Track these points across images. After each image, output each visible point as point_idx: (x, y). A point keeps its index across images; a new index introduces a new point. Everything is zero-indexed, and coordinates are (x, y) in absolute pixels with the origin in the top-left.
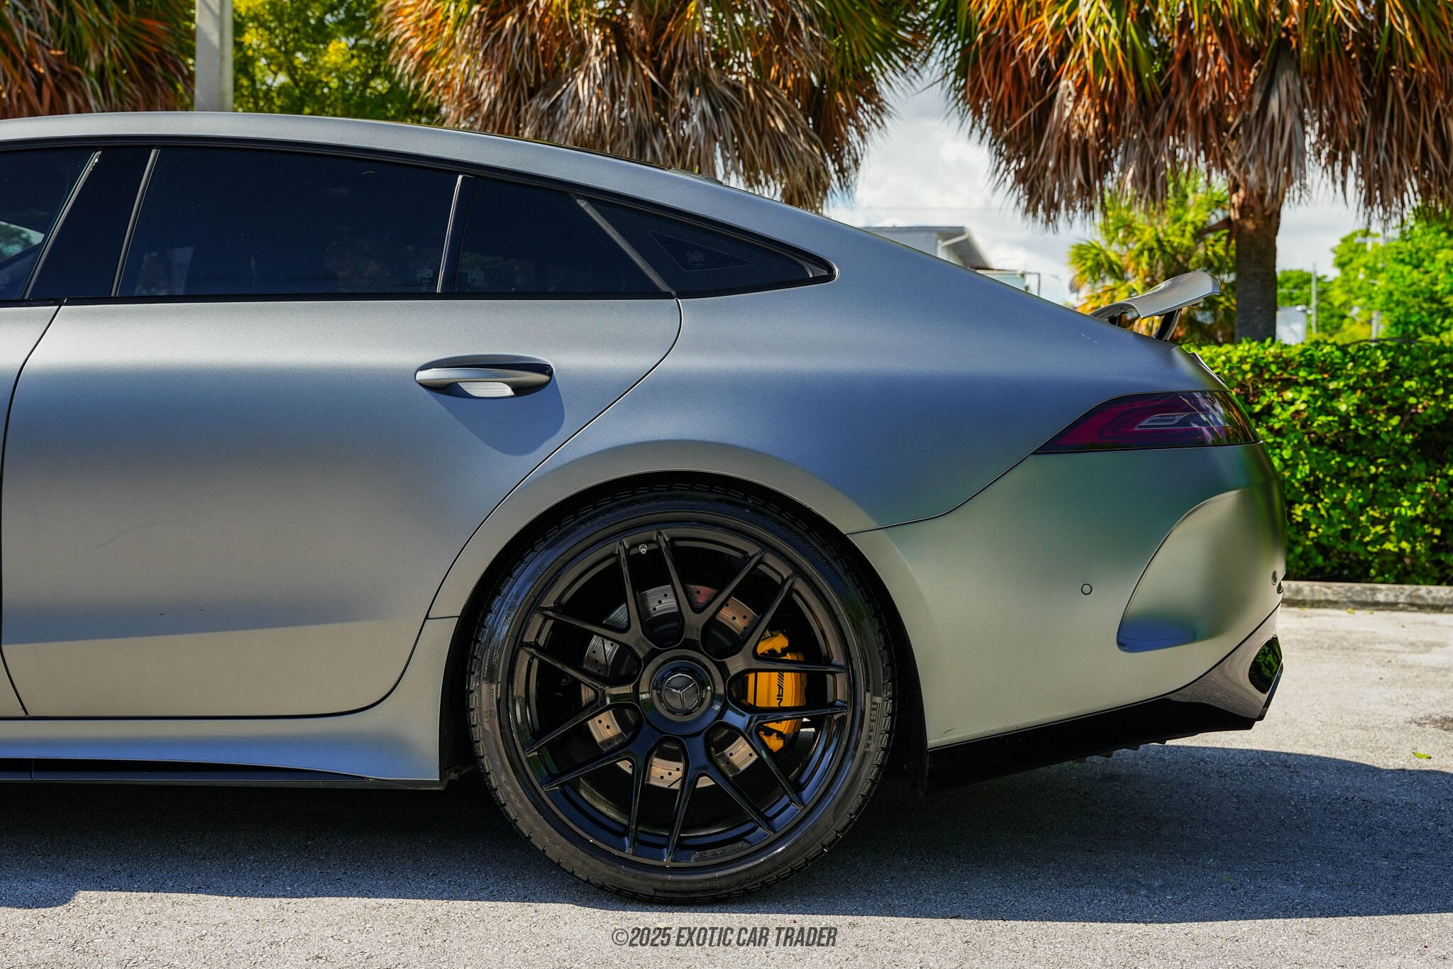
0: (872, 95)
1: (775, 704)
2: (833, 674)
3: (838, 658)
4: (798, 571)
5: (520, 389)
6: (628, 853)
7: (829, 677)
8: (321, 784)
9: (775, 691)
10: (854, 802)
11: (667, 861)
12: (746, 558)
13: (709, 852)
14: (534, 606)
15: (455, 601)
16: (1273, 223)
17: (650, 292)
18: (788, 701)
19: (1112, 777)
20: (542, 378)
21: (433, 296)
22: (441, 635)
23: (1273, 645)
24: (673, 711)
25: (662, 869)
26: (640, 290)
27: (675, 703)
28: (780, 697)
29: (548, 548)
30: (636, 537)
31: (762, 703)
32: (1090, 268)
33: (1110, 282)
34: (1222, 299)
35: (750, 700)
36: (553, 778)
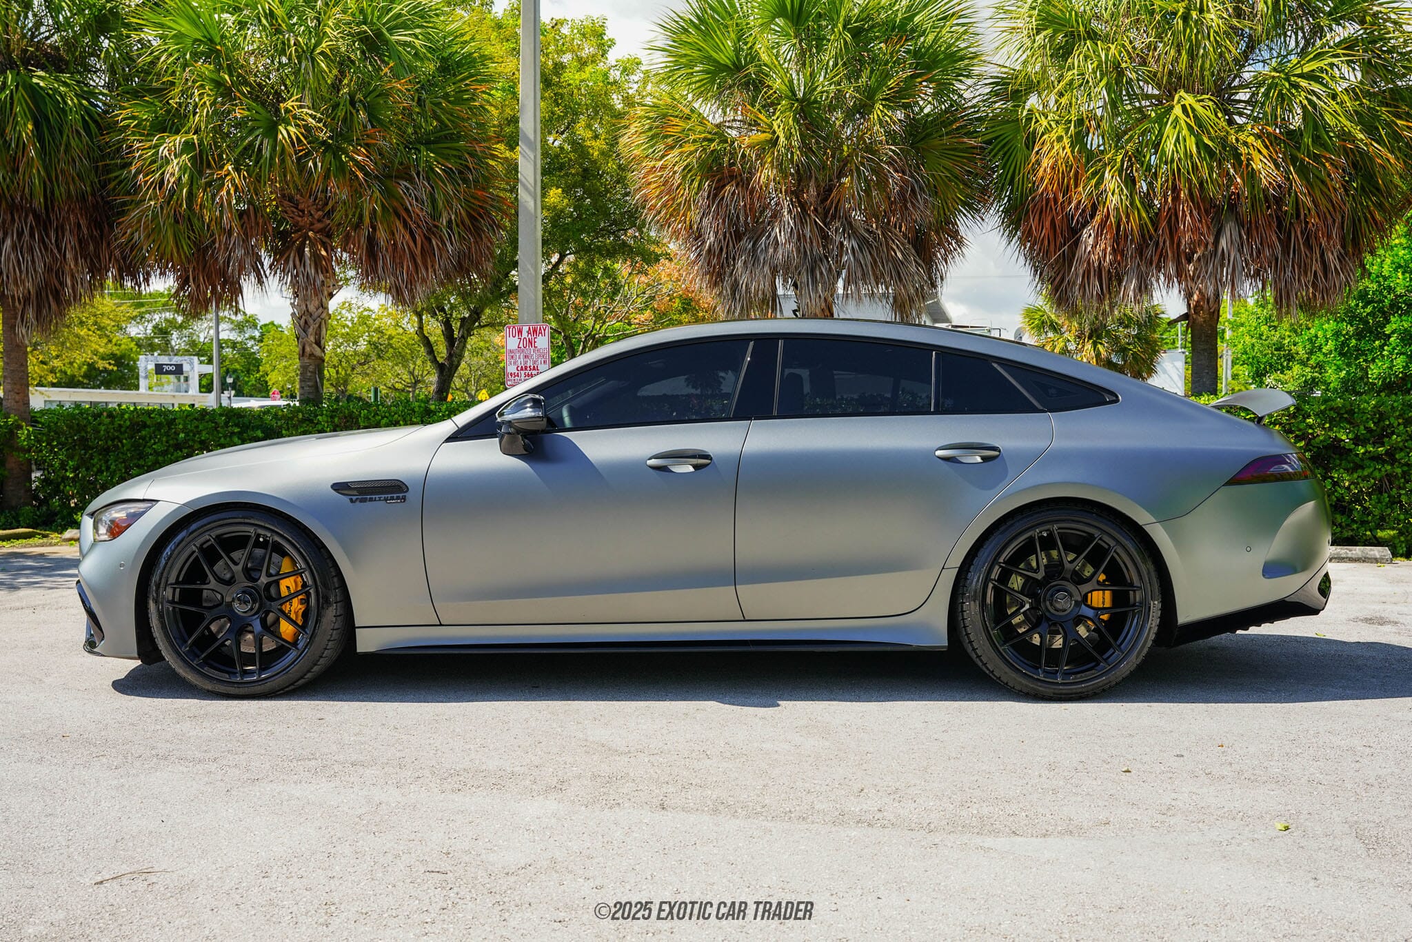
0: (955, 235)
1: (1101, 606)
2: (1134, 591)
3: (1136, 582)
4: (1118, 542)
5: (985, 459)
6: (1041, 677)
7: (1131, 593)
8: (889, 649)
9: (1101, 600)
10: (1145, 650)
11: (1059, 680)
12: (1091, 537)
13: (1079, 676)
14: (995, 561)
15: (957, 560)
16: (1215, 317)
17: (1034, 410)
18: (1108, 604)
19: (1213, 648)
20: (996, 453)
21: (929, 413)
22: (950, 577)
23: (1327, 575)
24: (1057, 610)
25: (1057, 684)
26: (1029, 409)
27: (1058, 606)
28: (1103, 603)
29: (1001, 533)
30: (1042, 528)
31: (1095, 604)
32: (1037, 325)
33: (1050, 335)
34: (1131, 347)
35: (1089, 603)
36: (1005, 642)
